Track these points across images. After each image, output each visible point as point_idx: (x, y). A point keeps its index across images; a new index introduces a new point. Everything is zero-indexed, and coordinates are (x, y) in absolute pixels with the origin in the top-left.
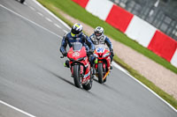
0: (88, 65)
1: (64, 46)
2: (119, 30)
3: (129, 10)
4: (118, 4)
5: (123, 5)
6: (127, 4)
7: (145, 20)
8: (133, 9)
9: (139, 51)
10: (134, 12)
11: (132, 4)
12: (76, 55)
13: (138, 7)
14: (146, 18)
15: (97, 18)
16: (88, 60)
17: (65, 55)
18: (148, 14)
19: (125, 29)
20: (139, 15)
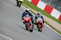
0: (31, 23)
1: (23, 16)
2: (48, 13)
3: (52, 7)
4: (48, 5)
5: (50, 5)
6: (51, 4)
7: (57, 10)
8: (53, 6)
9: (55, 21)
10: (54, 7)
11: (53, 4)
12: (27, 19)
13: (55, 5)
14: (58, 9)
15: (41, 9)
16: (31, 21)
17: (23, 19)
18: (58, 8)
19: (50, 13)
20: (55, 8)
